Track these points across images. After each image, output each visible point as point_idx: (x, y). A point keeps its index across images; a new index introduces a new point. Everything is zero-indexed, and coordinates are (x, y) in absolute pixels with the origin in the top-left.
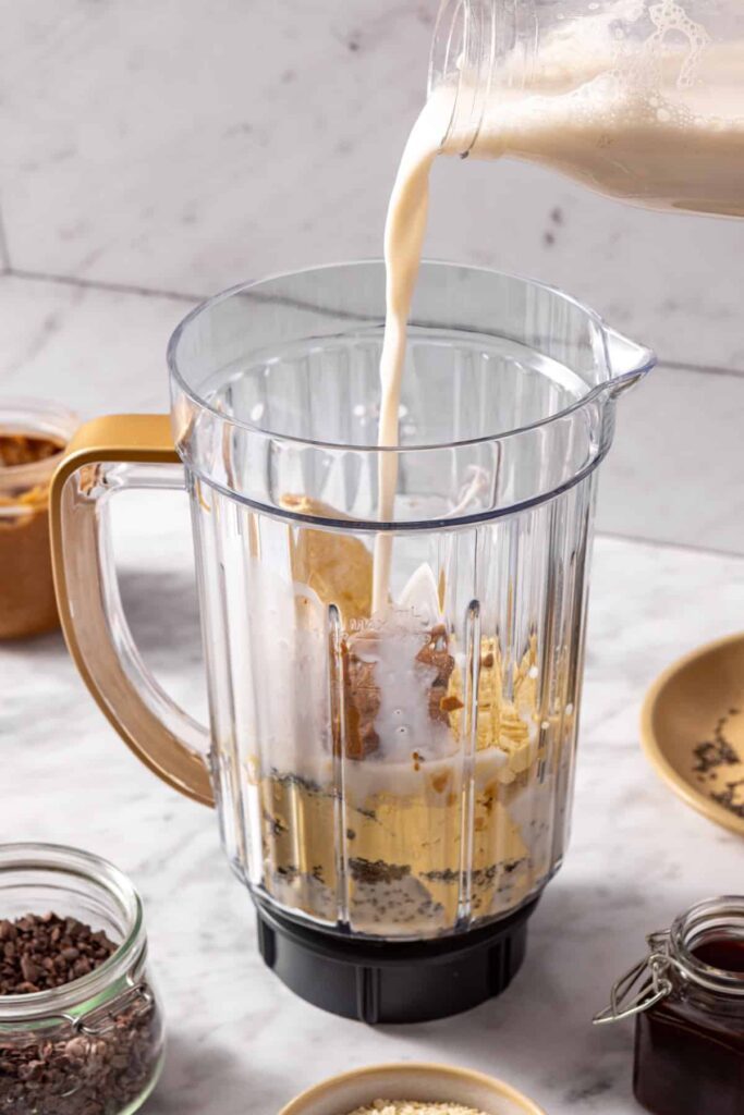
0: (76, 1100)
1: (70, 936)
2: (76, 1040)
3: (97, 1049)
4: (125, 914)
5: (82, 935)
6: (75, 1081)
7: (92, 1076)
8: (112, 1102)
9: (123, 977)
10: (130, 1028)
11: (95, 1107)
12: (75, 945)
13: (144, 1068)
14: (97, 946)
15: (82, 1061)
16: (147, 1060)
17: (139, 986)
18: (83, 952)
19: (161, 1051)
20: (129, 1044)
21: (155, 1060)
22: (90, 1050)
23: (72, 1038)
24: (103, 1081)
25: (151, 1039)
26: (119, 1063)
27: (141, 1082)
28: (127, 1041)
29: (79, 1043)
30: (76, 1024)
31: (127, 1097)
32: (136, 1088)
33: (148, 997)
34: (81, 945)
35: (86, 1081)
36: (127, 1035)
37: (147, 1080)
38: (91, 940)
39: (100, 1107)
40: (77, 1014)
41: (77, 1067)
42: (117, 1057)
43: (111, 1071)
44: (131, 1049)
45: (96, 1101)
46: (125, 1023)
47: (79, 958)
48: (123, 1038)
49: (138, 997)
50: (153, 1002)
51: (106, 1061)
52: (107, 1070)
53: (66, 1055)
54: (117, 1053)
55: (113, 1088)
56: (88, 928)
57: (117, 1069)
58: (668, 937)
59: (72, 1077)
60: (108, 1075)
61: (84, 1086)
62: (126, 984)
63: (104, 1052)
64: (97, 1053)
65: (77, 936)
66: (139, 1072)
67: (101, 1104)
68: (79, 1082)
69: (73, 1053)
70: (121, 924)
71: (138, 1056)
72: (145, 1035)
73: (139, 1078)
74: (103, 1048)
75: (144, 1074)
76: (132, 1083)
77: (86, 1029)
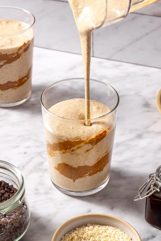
0: (4, 236)
1: (3, 186)
2: (4, 219)
3: (10, 221)
4: (19, 181)
5: (6, 186)
6: (4, 230)
7: (9, 229)
8: (14, 236)
9: (18, 200)
10: (20, 215)
11: (9, 237)
12: (4, 189)
13: (24, 226)
14: (10, 189)
15: (6, 225)
16: (25, 224)
17: (22, 203)
18: (6, 191)
19: (29, 221)
20: (19, 219)
21: (27, 224)
22: (8, 221)
23: (3, 218)
24: (12, 230)
25: (26, 218)
26: (16, 225)
27: (23, 230)
28: (19, 218)
29: (5, 219)
30: (4, 215)
31: (18, 235)
32: (21, 232)
33: (25, 207)
34: (6, 189)
35: (7, 230)
36: (19, 217)
37: (25, 229)
38: (9, 188)
39: (11, 238)
40: (4, 211)
41: (4, 226)
42: (16, 223)
43: (14, 227)
44: (20, 221)
45: (9, 236)
46: (18, 213)
47: (5, 193)
48: (18, 218)
49: (22, 206)
50: (26, 208)
51: (12, 224)
52: (13, 227)
53: (1, 223)
54: (16, 222)
55: (15, 232)
56: (8, 184)
57: (16, 227)
58: (155, 175)
59: (3, 229)
60: (13, 228)
61: (6, 232)
62: (19, 203)
63: (12, 222)
64: (10, 222)
65: (5, 186)
66: (22, 227)
67: (11, 237)
68: (5, 231)
69: (3, 222)
70: (18, 184)
71: (22, 223)
72: (24, 217)
73: (22, 229)
74: (12, 221)
75: (24, 228)
76: (20, 230)
77: (7, 216)
